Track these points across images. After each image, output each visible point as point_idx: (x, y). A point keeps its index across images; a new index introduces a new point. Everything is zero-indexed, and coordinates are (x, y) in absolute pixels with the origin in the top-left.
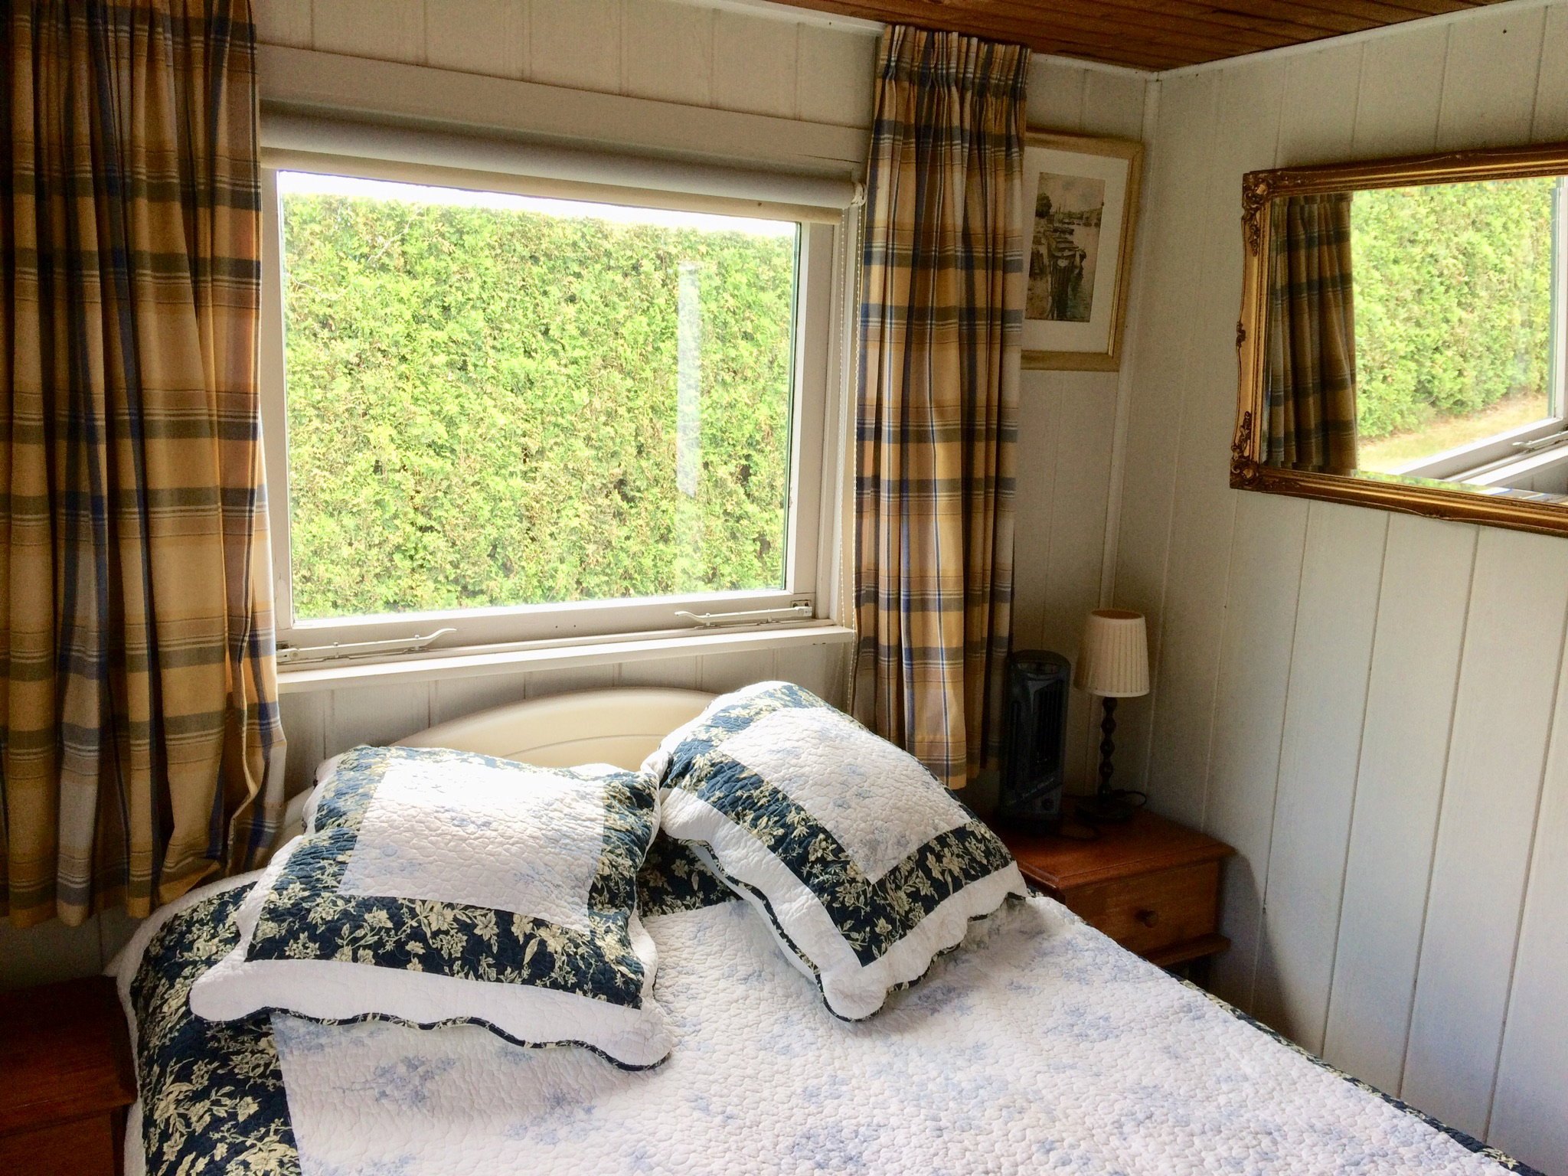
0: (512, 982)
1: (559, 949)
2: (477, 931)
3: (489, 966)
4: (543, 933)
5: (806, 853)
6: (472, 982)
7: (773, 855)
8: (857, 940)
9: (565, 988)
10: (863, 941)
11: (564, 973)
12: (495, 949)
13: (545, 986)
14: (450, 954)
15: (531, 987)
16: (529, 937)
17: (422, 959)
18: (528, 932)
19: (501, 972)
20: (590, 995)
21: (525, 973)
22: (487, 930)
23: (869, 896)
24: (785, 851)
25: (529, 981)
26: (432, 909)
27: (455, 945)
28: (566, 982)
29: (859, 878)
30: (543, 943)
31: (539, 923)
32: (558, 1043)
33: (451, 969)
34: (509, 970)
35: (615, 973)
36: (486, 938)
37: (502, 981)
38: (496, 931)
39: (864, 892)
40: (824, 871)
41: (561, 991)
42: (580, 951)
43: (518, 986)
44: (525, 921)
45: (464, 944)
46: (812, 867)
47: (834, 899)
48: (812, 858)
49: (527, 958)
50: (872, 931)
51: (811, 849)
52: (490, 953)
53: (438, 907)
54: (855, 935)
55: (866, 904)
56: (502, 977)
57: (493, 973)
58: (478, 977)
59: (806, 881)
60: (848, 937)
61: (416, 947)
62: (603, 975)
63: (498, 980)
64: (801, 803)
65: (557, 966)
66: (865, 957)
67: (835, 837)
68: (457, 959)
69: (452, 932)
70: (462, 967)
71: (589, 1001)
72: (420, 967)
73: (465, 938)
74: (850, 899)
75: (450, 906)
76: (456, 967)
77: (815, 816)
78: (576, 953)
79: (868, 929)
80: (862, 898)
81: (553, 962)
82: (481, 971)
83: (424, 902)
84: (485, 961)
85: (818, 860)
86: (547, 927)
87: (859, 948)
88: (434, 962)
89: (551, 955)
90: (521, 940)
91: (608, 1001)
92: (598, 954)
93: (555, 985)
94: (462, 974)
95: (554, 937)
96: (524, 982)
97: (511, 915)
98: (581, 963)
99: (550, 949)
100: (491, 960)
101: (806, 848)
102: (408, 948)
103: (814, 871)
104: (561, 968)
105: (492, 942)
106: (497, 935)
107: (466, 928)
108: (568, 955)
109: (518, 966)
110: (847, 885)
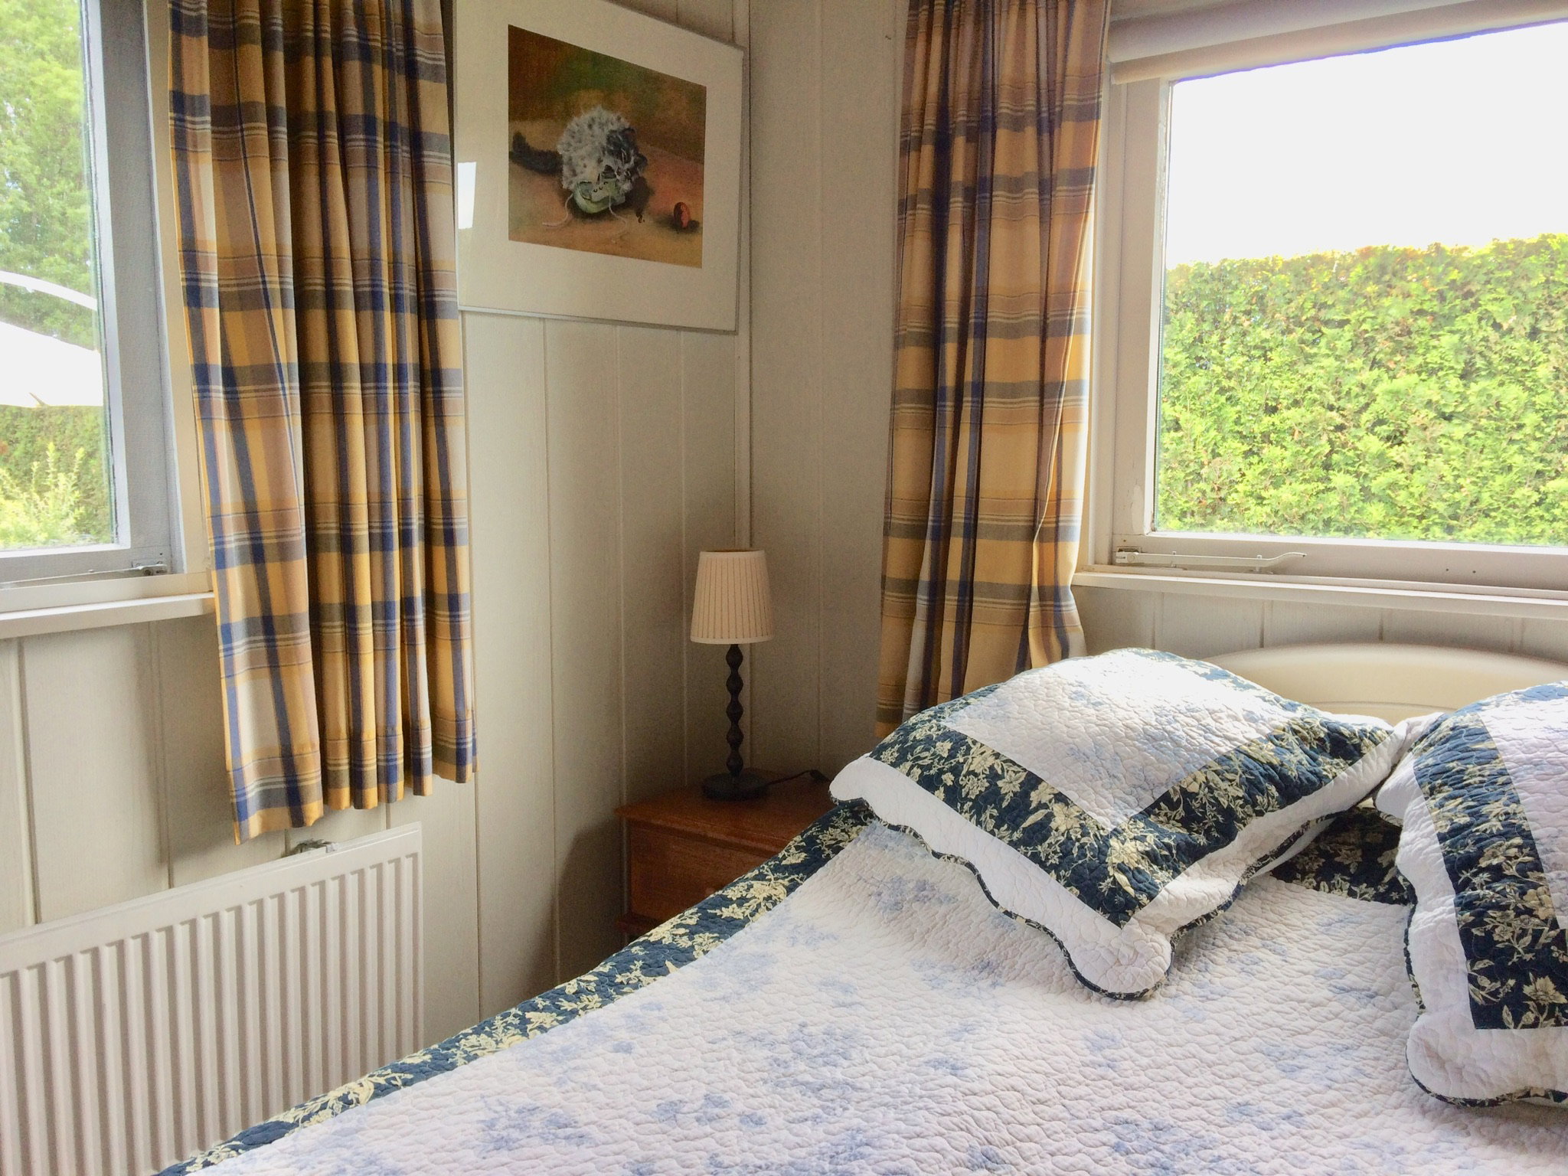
0: (1001, 838)
1: (1062, 829)
2: (1000, 783)
3: (992, 816)
4: (1057, 808)
5: (1480, 854)
6: (972, 825)
7: (1438, 845)
8: (1483, 988)
9: (1042, 864)
10: (1494, 994)
11: (1050, 851)
12: (1005, 804)
13: (1025, 854)
14: (968, 794)
15: (1013, 850)
16: (1041, 806)
17: (947, 789)
18: (1043, 801)
19: (998, 826)
20: (1063, 882)
21: (1017, 835)
22: (1009, 786)
23: (1542, 940)
24: (1452, 845)
25: (1014, 844)
26: (982, 754)
27: (974, 787)
28: (1047, 859)
29: (1542, 913)
30: (1050, 817)
31: (1060, 798)
32: (1028, 921)
33: (962, 808)
34: (1006, 826)
35: (1106, 875)
36: (1003, 792)
37: (994, 835)
38: (1017, 789)
39: (1537, 934)
40: (1488, 884)
41: (1037, 866)
42: (1084, 840)
43: (1004, 844)
44: (1049, 791)
45: (983, 789)
46: (1475, 875)
47: (1479, 922)
48: (1483, 864)
49: (1025, 825)
50: (1518, 988)
51: (1488, 851)
52: (998, 807)
53: (989, 752)
54: (1484, 981)
55: (1527, 950)
56: (996, 830)
57: (991, 824)
58: (979, 823)
59: (1459, 889)
60: (1472, 980)
61: (948, 779)
62: (1091, 871)
63: (992, 833)
64: (1521, 794)
65: (1048, 841)
66: (1486, 1016)
67: (1539, 848)
68: (971, 800)
69: (981, 776)
70: (971, 808)
71: (1058, 887)
72: (942, 796)
73: (987, 785)
74: (1504, 932)
75: (997, 755)
76: (966, 807)
77: (1527, 815)
78: (1078, 840)
79: (1511, 982)
80: (1528, 939)
81: (1045, 838)
82: (983, 819)
83: (982, 745)
84: (992, 811)
85: (1489, 868)
86: (1067, 804)
87: (1479, 1000)
88: (953, 797)
89: (1050, 830)
90: (1034, 805)
91: (1079, 897)
92: (1102, 851)
93: (1035, 858)
94: (968, 815)
95: (1067, 816)
96: (1011, 843)
97: (1039, 781)
98: (1075, 851)
99: (1053, 825)
100: (995, 812)
101: (1481, 849)
102: (944, 777)
103: (1476, 880)
104: (1050, 845)
105: (1007, 797)
106: (1015, 794)
107: (994, 776)
108: (1069, 838)
109: (1014, 827)
110: (1511, 913)
